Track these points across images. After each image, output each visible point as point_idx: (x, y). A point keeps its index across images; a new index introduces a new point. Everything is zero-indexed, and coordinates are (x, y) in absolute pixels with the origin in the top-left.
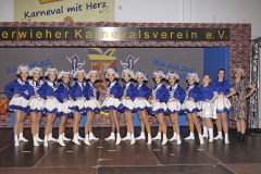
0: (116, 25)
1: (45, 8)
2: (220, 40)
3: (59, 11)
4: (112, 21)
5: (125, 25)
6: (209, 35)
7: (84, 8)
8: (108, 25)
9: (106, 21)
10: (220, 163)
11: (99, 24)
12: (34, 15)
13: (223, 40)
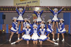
0: (40, 7)
1: (22, 2)
2: (68, 11)
3: (25, 3)
4: (39, 6)
5: (42, 7)
6: (65, 9)
7: (32, 2)
8: (38, 7)
9: (37, 6)
10: (68, 45)
11: (36, 7)
12: (19, 4)
13: (69, 11)
